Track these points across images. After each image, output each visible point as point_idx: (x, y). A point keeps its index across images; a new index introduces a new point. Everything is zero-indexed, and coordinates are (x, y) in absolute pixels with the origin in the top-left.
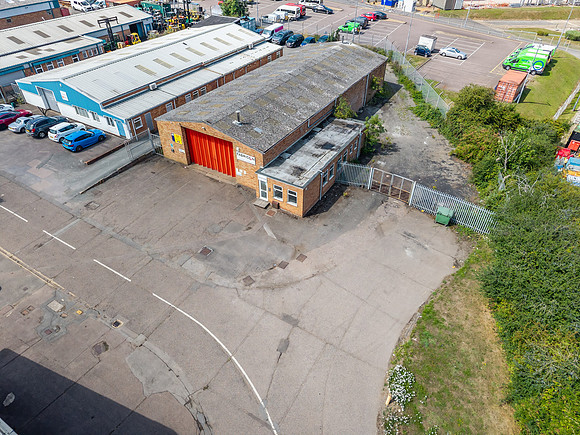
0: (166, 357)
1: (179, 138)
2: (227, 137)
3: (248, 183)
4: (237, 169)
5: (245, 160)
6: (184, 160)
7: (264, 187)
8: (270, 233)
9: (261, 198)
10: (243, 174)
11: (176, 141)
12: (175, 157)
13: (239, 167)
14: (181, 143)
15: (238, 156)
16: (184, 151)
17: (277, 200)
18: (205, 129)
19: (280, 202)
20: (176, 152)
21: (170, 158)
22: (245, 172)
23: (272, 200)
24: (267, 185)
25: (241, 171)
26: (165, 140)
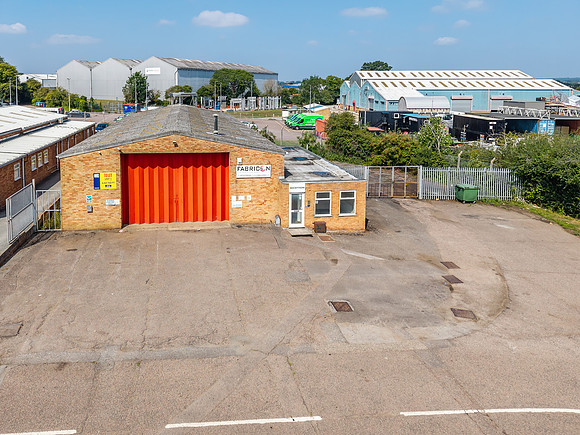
1: (112, 180)
2: (219, 147)
3: (254, 216)
4: (234, 198)
5: (252, 174)
6: (116, 218)
9: (291, 225)
10: (244, 202)
11: (102, 186)
12: (91, 222)
13: (237, 194)
14: (114, 186)
15: (240, 174)
16: (118, 202)
17: (322, 218)
18: (176, 145)
19: (326, 220)
20: (98, 209)
21: (78, 227)
22: (249, 197)
23: (311, 222)
24: (303, 198)
25: (241, 198)
26: (75, 192)
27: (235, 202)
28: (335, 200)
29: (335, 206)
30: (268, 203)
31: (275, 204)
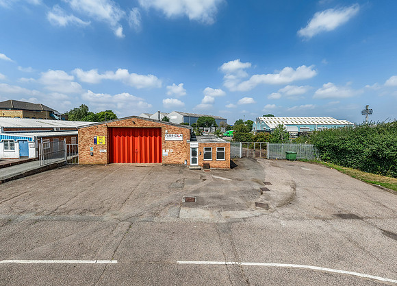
1: (102, 140)
4: (163, 151)
5: (173, 138)
7: (194, 153)
8: (223, 178)
9: (191, 165)
10: (169, 153)
11: (98, 143)
12: (93, 160)
13: (165, 148)
14: (104, 143)
15: (166, 138)
16: (105, 151)
17: (207, 161)
18: (134, 123)
19: (209, 162)
20: (96, 154)
21: (86, 163)
22: (172, 151)
23: (201, 163)
24: (197, 150)
25: (168, 150)
26: (85, 145)
27: (164, 153)
28: (214, 152)
29: (214, 156)
30: (181, 154)
31: (185, 154)
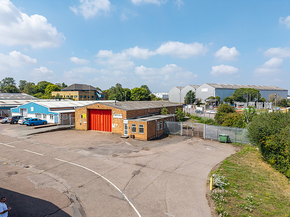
0: (56, 177)
1: (85, 116)
2: (109, 108)
3: (118, 131)
5: (117, 117)
6: (86, 128)
8: (128, 144)
9: (125, 135)
10: (115, 126)
11: (83, 118)
12: (81, 127)
18: (99, 107)
19: (135, 134)
20: (82, 124)
21: (78, 128)
23: (130, 134)
24: (128, 126)
26: (78, 119)
29: (137, 130)
